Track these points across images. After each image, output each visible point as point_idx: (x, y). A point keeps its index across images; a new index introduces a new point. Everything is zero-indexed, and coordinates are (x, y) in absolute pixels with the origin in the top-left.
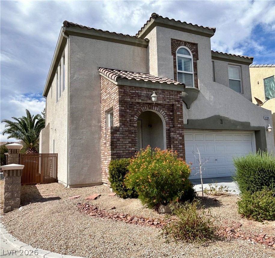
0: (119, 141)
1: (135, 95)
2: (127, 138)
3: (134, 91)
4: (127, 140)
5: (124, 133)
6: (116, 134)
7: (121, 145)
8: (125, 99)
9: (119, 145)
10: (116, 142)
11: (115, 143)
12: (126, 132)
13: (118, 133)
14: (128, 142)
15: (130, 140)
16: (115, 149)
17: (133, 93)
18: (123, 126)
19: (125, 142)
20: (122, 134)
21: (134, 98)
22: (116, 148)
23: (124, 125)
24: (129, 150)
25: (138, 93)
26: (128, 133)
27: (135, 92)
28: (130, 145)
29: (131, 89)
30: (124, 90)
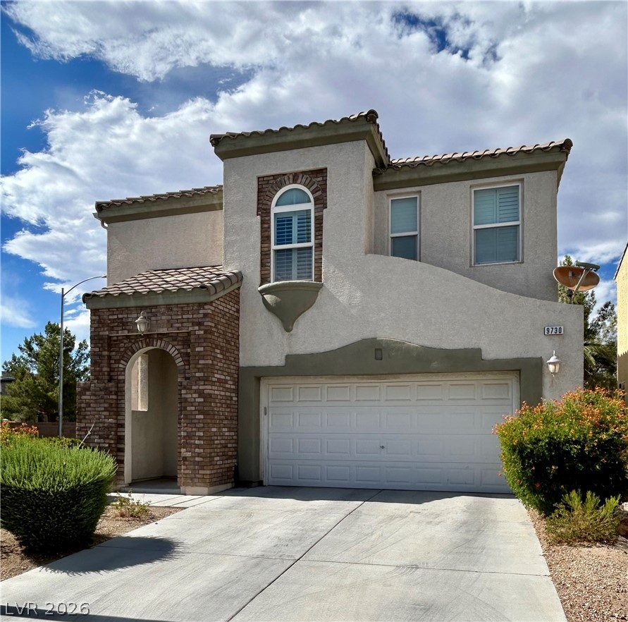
0: (90, 406)
1: (116, 324)
2: (102, 401)
3: (115, 317)
4: (102, 405)
5: (97, 393)
6: (85, 395)
7: (92, 413)
8: (101, 333)
9: (89, 413)
10: (85, 408)
11: (83, 410)
12: (101, 390)
13: (88, 393)
14: (103, 409)
15: (106, 405)
16: (83, 421)
17: (114, 319)
18: (96, 381)
19: (99, 409)
20: (95, 395)
21: (115, 328)
22: (85, 419)
23: (98, 379)
24: (104, 423)
25: (122, 319)
26: (103, 393)
27: (118, 318)
28: (107, 413)
29: (111, 313)
30: (99, 316)
